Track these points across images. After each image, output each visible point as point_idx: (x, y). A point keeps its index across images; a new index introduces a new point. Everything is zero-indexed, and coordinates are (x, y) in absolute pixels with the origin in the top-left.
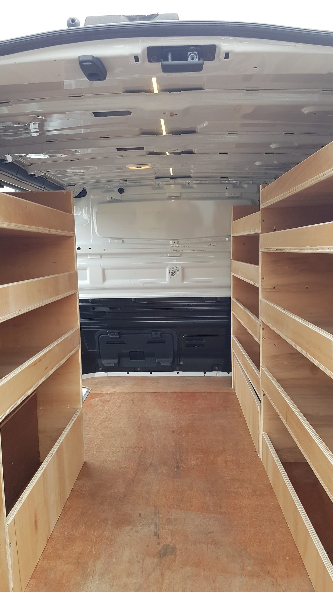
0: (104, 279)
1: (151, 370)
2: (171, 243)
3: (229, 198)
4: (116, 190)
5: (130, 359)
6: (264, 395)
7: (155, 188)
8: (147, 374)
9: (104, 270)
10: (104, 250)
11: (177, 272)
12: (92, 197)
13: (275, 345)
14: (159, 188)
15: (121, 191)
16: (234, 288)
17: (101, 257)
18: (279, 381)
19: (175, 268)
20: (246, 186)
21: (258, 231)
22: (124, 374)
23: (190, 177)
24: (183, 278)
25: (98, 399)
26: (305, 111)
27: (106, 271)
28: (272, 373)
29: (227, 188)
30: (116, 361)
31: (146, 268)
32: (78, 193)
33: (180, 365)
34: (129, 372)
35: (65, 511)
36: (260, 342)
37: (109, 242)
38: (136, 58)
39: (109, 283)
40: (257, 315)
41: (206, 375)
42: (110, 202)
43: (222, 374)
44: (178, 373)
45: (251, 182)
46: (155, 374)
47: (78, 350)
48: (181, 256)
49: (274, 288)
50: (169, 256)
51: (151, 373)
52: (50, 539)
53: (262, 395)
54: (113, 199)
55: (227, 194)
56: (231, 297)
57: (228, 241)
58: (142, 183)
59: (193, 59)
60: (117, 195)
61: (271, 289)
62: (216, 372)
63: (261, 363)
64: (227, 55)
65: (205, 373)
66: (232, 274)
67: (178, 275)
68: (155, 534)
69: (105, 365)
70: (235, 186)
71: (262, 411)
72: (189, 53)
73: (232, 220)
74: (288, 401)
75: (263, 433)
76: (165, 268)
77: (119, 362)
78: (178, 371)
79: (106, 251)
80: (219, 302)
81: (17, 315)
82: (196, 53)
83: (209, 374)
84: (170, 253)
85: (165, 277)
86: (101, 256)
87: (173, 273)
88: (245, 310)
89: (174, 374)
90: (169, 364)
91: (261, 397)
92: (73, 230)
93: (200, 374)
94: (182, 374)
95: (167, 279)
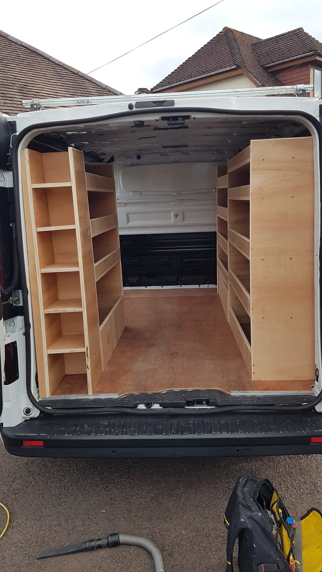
0: (128, 221)
1: (162, 285)
2: (175, 194)
3: (214, 161)
4: (135, 157)
5: (148, 277)
6: (230, 285)
7: (162, 154)
8: (159, 288)
9: (128, 215)
10: (128, 200)
11: (179, 215)
12: (118, 162)
13: (237, 256)
14: (166, 155)
15: (139, 157)
16: (218, 225)
17: (126, 206)
18: (238, 277)
19: (177, 212)
20: (226, 152)
21: (227, 186)
22: (143, 288)
23: (188, 146)
24: (183, 220)
25: (128, 300)
26: (244, 123)
27: (130, 215)
28: (234, 272)
29: (213, 154)
30: (138, 278)
31: (157, 212)
32: (109, 159)
33: (183, 281)
34: (147, 287)
35: (119, 343)
36: (228, 254)
37: (131, 194)
38: (157, 120)
39: (131, 224)
40: (227, 238)
41: (200, 287)
42: (131, 165)
43: (211, 286)
44: (181, 286)
45: (230, 149)
46: (165, 287)
47: (120, 262)
48: (181, 203)
49: (236, 222)
50: (173, 203)
51: (162, 287)
52: (114, 352)
53: (229, 285)
54: (133, 163)
55: (214, 158)
56: (216, 232)
57: (214, 192)
58: (153, 152)
59: (180, 121)
60: (136, 161)
61: (234, 222)
62: (208, 285)
63: (229, 266)
64: (194, 118)
65: (200, 286)
66: (217, 215)
67: (180, 217)
68: (168, 349)
69: (130, 281)
70: (218, 152)
71: (229, 295)
72: (179, 118)
73: (217, 177)
74: (237, 280)
75: (229, 307)
76: (170, 212)
77: (139, 279)
78: (181, 285)
79: (129, 201)
80: (209, 236)
81: (97, 235)
82: (182, 118)
83: (202, 286)
84: (174, 201)
85: (171, 219)
86: (126, 204)
87: (176, 216)
88: (223, 238)
89: (178, 287)
90: (174, 280)
91: (229, 287)
92: (114, 188)
93: (197, 286)
94: (184, 287)
95: (172, 220)
